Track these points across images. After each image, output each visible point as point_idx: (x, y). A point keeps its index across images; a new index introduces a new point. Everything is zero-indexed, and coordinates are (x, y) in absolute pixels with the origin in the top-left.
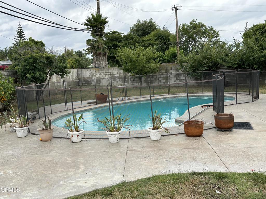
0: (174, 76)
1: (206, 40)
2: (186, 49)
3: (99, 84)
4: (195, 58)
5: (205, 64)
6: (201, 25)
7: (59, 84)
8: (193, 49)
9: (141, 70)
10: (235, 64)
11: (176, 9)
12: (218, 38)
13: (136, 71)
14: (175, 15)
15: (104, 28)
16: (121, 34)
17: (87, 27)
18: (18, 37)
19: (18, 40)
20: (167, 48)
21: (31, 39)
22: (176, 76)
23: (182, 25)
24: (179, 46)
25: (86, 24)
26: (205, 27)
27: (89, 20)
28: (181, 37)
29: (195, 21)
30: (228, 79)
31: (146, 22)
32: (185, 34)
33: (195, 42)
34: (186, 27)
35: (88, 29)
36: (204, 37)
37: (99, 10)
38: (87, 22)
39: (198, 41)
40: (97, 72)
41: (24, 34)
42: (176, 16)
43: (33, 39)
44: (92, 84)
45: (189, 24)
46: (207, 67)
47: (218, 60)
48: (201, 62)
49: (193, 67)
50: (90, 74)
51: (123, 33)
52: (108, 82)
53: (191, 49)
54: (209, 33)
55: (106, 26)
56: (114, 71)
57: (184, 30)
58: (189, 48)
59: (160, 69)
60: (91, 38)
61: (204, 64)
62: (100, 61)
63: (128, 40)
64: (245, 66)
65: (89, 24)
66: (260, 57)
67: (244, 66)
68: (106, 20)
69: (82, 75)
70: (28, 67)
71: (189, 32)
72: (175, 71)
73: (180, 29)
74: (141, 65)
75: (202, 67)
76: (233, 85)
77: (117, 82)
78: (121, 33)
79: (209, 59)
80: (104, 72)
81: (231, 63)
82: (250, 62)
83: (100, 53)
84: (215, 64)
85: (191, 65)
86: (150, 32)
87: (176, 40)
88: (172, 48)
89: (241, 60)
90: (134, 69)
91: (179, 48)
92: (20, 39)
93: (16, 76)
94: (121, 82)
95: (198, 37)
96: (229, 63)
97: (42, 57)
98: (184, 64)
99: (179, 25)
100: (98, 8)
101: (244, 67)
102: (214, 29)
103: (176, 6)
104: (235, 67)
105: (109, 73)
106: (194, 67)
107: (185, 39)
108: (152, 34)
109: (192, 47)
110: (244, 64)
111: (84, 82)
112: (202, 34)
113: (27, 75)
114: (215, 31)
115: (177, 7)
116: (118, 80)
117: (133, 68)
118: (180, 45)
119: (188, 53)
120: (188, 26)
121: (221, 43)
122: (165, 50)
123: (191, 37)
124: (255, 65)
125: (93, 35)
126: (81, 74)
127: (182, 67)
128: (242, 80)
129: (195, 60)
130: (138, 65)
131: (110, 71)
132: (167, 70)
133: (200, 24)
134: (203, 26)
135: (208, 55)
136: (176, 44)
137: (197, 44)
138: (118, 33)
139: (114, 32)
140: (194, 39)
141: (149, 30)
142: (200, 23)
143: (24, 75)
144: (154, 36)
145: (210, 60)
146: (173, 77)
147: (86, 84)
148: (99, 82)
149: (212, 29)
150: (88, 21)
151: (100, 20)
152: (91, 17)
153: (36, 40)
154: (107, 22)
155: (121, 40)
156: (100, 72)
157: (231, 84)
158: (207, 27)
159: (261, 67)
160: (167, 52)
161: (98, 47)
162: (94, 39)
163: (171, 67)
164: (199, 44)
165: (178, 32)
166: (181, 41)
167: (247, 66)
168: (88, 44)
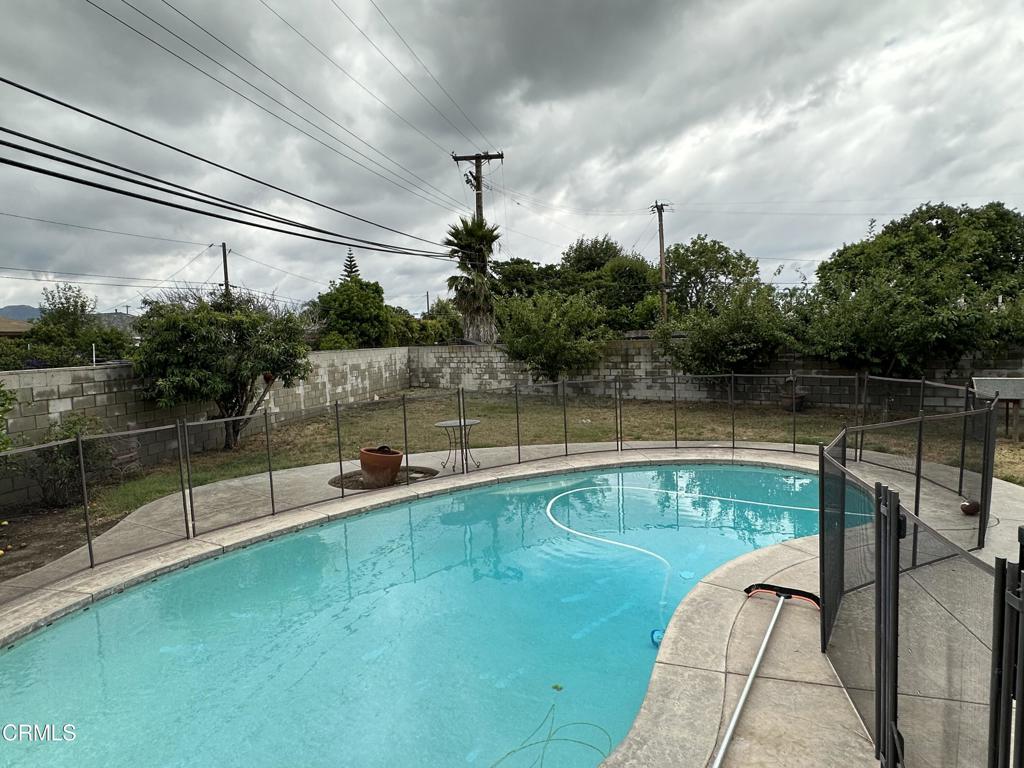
0: (646, 372)
1: (729, 281)
2: (682, 300)
3: (458, 384)
4: (705, 327)
5: (735, 344)
6: (717, 246)
8: (698, 300)
9: (555, 355)
10: (834, 349)
11: (660, 209)
12: (756, 276)
13: (541, 357)
14: (658, 222)
15: (491, 251)
16: (535, 266)
17: (450, 248)
18: (346, 276)
20: (641, 297)
22: (651, 372)
23: (673, 248)
24: (668, 293)
25: (449, 243)
26: (726, 252)
27: (456, 233)
28: (671, 274)
29: (703, 239)
30: (803, 389)
31: (597, 242)
32: (681, 267)
33: (703, 284)
34: (682, 251)
35: (453, 254)
36: (724, 273)
37: (481, 211)
38: (451, 238)
39: (710, 283)
40: (453, 355)
41: (358, 271)
42: (661, 225)
44: (441, 386)
45: (688, 244)
46: (742, 354)
47: (777, 333)
48: (724, 338)
49: (700, 350)
50: (437, 358)
51: (538, 264)
52: (478, 381)
53: (694, 299)
54: (735, 265)
55: (495, 245)
56: (492, 355)
57: (677, 259)
58: (691, 298)
59: (609, 351)
60: (459, 273)
61: (732, 345)
62: (478, 326)
63: (548, 279)
64: (868, 356)
65: (455, 241)
66: (923, 330)
67: (864, 355)
68: (495, 233)
69: (418, 362)
71: (689, 262)
72: (649, 358)
73: (669, 257)
74: (552, 342)
75: (726, 352)
76: (820, 407)
77: (500, 382)
78: (534, 263)
79: (748, 329)
80: (468, 354)
81: (823, 344)
82: (881, 343)
83: (479, 308)
84: (766, 343)
85: (695, 344)
86: (604, 264)
87: (660, 279)
88: (650, 297)
89: (856, 336)
90: (536, 352)
91: (666, 297)
92: (350, 279)
94: (509, 382)
95: (711, 274)
96: (813, 345)
98: (673, 343)
99: (666, 247)
100: (479, 208)
101: (863, 357)
102: (747, 256)
103: (659, 204)
104: (836, 357)
105: (481, 360)
106: (702, 352)
107: (680, 277)
108: (608, 266)
109: (697, 295)
110: (861, 349)
111: (423, 380)
112: (719, 268)
114: (748, 261)
115: (662, 205)
116: (502, 376)
117: (534, 349)
118: (667, 291)
119: (686, 308)
120: (687, 250)
121: (763, 287)
122: (636, 302)
123: (695, 272)
124: (902, 351)
125: (462, 266)
126: (416, 359)
127: (668, 350)
128: (847, 392)
129: (706, 332)
130: (546, 343)
131: (483, 354)
132: (627, 355)
133: (715, 244)
134: (722, 248)
135: (744, 319)
136: (658, 288)
137: (708, 288)
138: (528, 262)
139: (518, 262)
140: (702, 277)
141: (601, 258)
142: (715, 242)
144: (612, 270)
145: (750, 332)
146: (643, 375)
147: (428, 385)
148: (457, 381)
149: (741, 256)
150: (452, 235)
151: (480, 233)
152: (460, 226)
154: (497, 237)
155: (533, 279)
156: (461, 355)
157: (812, 403)
158: (731, 252)
159: (920, 360)
160: (639, 307)
161: (474, 295)
162: (465, 275)
163: (639, 349)
164: (713, 289)
165: (664, 261)
166: (673, 281)
167: (874, 354)
168: (450, 288)
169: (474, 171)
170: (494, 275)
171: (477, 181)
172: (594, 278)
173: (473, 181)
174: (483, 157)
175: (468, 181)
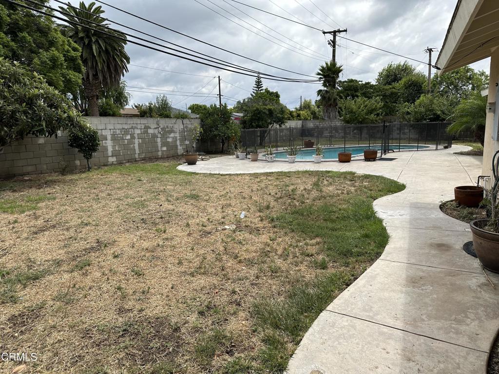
3: (322, 135)
7: (281, 134)
11: (430, 50)
14: (429, 58)
15: (338, 77)
16: (360, 83)
17: (319, 76)
18: (256, 87)
19: (256, 90)
21: (266, 90)
25: (319, 74)
27: (323, 69)
35: (320, 79)
37: (335, 58)
38: (320, 72)
39: (461, 89)
41: (262, 84)
43: (269, 89)
44: (315, 136)
46: (428, 119)
51: (362, 81)
55: (340, 74)
56: (337, 123)
60: (323, 88)
62: (330, 113)
63: (366, 89)
65: (322, 73)
68: (341, 68)
70: (254, 117)
74: (361, 116)
75: (424, 119)
77: (339, 134)
78: (359, 81)
83: (331, 105)
92: (257, 89)
93: (245, 125)
95: (462, 84)
97: (265, 109)
100: (334, 56)
108: (403, 80)
112: (467, 81)
113: (253, 124)
116: (340, 131)
125: (324, 85)
126: (305, 125)
130: (358, 117)
137: (460, 92)
138: (356, 81)
139: (352, 81)
143: (251, 124)
150: (321, 70)
151: (333, 69)
152: (325, 65)
153: (271, 90)
154: (341, 70)
155: (358, 90)
161: (329, 98)
162: (326, 89)
163: (395, 119)
168: (318, 95)
169: (332, 39)
170: (339, 88)
171: (333, 43)
172: (390, 88)
173: (331, 43)
174: (337, 32)
175: (329, 44)
